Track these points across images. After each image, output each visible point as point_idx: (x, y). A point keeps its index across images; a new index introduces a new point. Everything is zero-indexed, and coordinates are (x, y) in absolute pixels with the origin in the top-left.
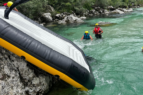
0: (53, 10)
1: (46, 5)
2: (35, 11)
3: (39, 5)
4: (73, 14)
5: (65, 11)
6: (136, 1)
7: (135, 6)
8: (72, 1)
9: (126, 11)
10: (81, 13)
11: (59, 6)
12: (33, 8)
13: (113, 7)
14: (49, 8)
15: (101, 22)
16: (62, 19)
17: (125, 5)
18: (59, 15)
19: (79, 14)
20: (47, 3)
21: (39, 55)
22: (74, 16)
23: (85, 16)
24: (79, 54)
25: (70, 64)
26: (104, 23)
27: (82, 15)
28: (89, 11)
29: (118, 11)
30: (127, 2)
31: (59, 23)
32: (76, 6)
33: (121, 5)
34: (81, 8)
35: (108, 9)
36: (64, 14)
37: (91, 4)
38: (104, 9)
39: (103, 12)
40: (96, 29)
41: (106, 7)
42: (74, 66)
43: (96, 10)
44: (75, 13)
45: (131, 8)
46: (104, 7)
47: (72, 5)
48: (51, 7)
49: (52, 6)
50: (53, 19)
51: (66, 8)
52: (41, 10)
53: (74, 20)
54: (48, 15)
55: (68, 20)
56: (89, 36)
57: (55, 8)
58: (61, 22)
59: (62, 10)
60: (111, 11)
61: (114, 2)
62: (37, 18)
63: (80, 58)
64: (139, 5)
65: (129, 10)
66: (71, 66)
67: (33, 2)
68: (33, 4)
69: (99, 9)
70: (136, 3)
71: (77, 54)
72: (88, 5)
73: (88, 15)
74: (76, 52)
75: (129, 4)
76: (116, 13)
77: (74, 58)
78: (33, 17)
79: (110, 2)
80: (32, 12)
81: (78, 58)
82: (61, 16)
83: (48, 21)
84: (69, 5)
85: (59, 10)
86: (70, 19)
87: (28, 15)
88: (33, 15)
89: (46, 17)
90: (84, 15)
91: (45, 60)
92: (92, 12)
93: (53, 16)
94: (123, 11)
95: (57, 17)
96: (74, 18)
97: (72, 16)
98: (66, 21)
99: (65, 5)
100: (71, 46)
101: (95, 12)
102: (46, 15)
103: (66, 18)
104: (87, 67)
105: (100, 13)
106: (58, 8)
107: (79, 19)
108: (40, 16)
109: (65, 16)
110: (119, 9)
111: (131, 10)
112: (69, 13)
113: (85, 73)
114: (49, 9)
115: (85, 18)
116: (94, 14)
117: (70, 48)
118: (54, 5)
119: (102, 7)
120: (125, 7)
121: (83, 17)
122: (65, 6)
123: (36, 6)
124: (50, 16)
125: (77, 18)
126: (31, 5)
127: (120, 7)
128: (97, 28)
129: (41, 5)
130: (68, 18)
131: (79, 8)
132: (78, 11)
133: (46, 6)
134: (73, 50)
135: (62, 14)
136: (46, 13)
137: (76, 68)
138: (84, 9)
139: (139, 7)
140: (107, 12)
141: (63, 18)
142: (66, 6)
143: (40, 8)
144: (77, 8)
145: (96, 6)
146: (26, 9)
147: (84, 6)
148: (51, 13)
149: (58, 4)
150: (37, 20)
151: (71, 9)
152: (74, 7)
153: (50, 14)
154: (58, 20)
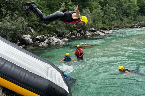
0: (33, 31)
1: (25, 26)
2: (13, 33)
3: (18, 26)
4: (55, 36)
5: (46, 32)
6: (115, 23)
7: (115, 28)
8: (53, 23)
9: (107, 32)
10: (63, 34)
11: (40, 27)
12: (11, 30)
13: (94, 29)
14: (29, 29)
15: (83, 43)
16: (43, 41)
17: (106, 27)
18: (40, 36)
19: (60, 36)
20: (27, 24)
21: (13, 78)
22: (56, 38)
23: (68, 38)
24: (58, 75)
25: (48, 86)
26: (85, 45)
27: (64, 37)
28: (72, 33)
29: (98, 32)
30: (107, 24)
31: (39, 45)
32: (57, 27)
33: (102, 27)
34: (63, 29)
35: (90, 31)
36: (45, 36)
37: (72, 26)
38: (86, 31)
39: (85, 34)
40: (77, 51)
41: (87, 29)
42: (51, 87)
43: (78, 32)
44: (56, 35)
45: (111, 30)
46: (86, 29)
47: (54, 27)
48: (31, 29)
49: (32, 27)
50: (33, 42)
51: (47, 30)
52: (20, 31)
53: (56, 42)
54: (28, 37)
55: (50, 42)
56: (70, 58)
57: (35, 30)
58: (41, 44)
59: (43, 32)
60: (92, 33)
61: (95, 24)
62: (16, 40)
63: (59, 79)
64: (118, 27)
65: (109, 32)
66: (49, 87)
67: (11, 24)
68: (11, 25)
69: (81, 31)
70: (116, 25)
71: (56, 75)
72: (70, 27)
73: (70, 36)
74: (55, 73)
75: (109, 26)
76: (97, 34)
77: (52, 80)
78: (11, 39)
79: (91, 24)
80: (10, 34)
81: (57, 79)
82: (42, 38)
83: (28, 43)
84: (50, 27)
85: (40, 32)
86: (51, 41)
87: (6, 37)
88: (12, 37)
89: (26, 39)
90: (66, 36)
91: (19, 83)
92: (74, 34)
93: (34, 38)
94: (104, 33)
95: (37, 39)
96: (55, 39)
97: (53, 38)
98: (47, 43)
99: (47, 26)
100: (49, 67)
101: (77, 33)
102: (26, 37)
103: (47, 40)
104: (66, 88)
105: (82, 34)
106: (38, 30)
107: (61, 41)
108: (19, 38)
109: (46, 38)
110: (100, 31)
111: (111, 31)
112: (50, 35)
113: (63, 93)
114: (29, 31)
115: (67, 39)
116: (76, 35)
117: (48, 69)
118: (34, 26)
119: (84, 28)
120: (106, 29)
121: (65, 39)
122: (46, 28)
123: (14, 27)
124: (30, 38)
125: (59, 40)
126: (9, 27)
127: (100, 29)
128: (79, 50)
129: (20, 26)
130: (49, 40)
131: (61, 30)
132: (60, 33)
133: (26, 28)
134: (52, 71)
135: (43, 36)
136: (26, 34)
137: (54, 89)
138: (66, 30)
139: (118, 29)
140: (88, 34)
141: (45, 40)
142: (48, 28)
143: (19, 29)
144: (59, 30)
145: (78, 28)
146: (3, 30)
147: (67, 28)
148: (31, 34)
149: (39, 25)
150: (16, 42)
151: (53, 31)
152: (55, 29)
153: (30, 36)
154: (38, 43)
